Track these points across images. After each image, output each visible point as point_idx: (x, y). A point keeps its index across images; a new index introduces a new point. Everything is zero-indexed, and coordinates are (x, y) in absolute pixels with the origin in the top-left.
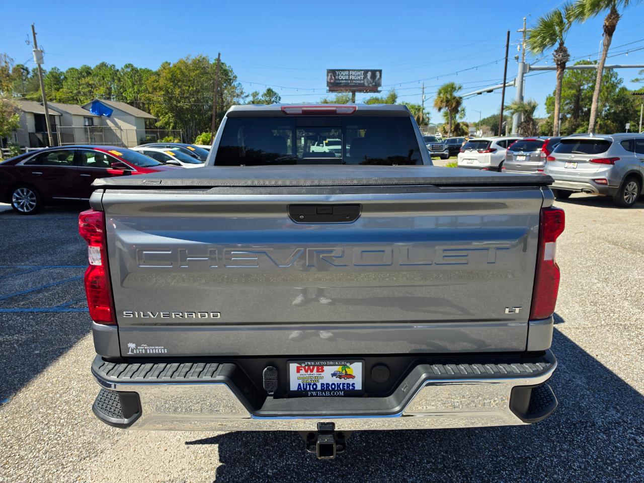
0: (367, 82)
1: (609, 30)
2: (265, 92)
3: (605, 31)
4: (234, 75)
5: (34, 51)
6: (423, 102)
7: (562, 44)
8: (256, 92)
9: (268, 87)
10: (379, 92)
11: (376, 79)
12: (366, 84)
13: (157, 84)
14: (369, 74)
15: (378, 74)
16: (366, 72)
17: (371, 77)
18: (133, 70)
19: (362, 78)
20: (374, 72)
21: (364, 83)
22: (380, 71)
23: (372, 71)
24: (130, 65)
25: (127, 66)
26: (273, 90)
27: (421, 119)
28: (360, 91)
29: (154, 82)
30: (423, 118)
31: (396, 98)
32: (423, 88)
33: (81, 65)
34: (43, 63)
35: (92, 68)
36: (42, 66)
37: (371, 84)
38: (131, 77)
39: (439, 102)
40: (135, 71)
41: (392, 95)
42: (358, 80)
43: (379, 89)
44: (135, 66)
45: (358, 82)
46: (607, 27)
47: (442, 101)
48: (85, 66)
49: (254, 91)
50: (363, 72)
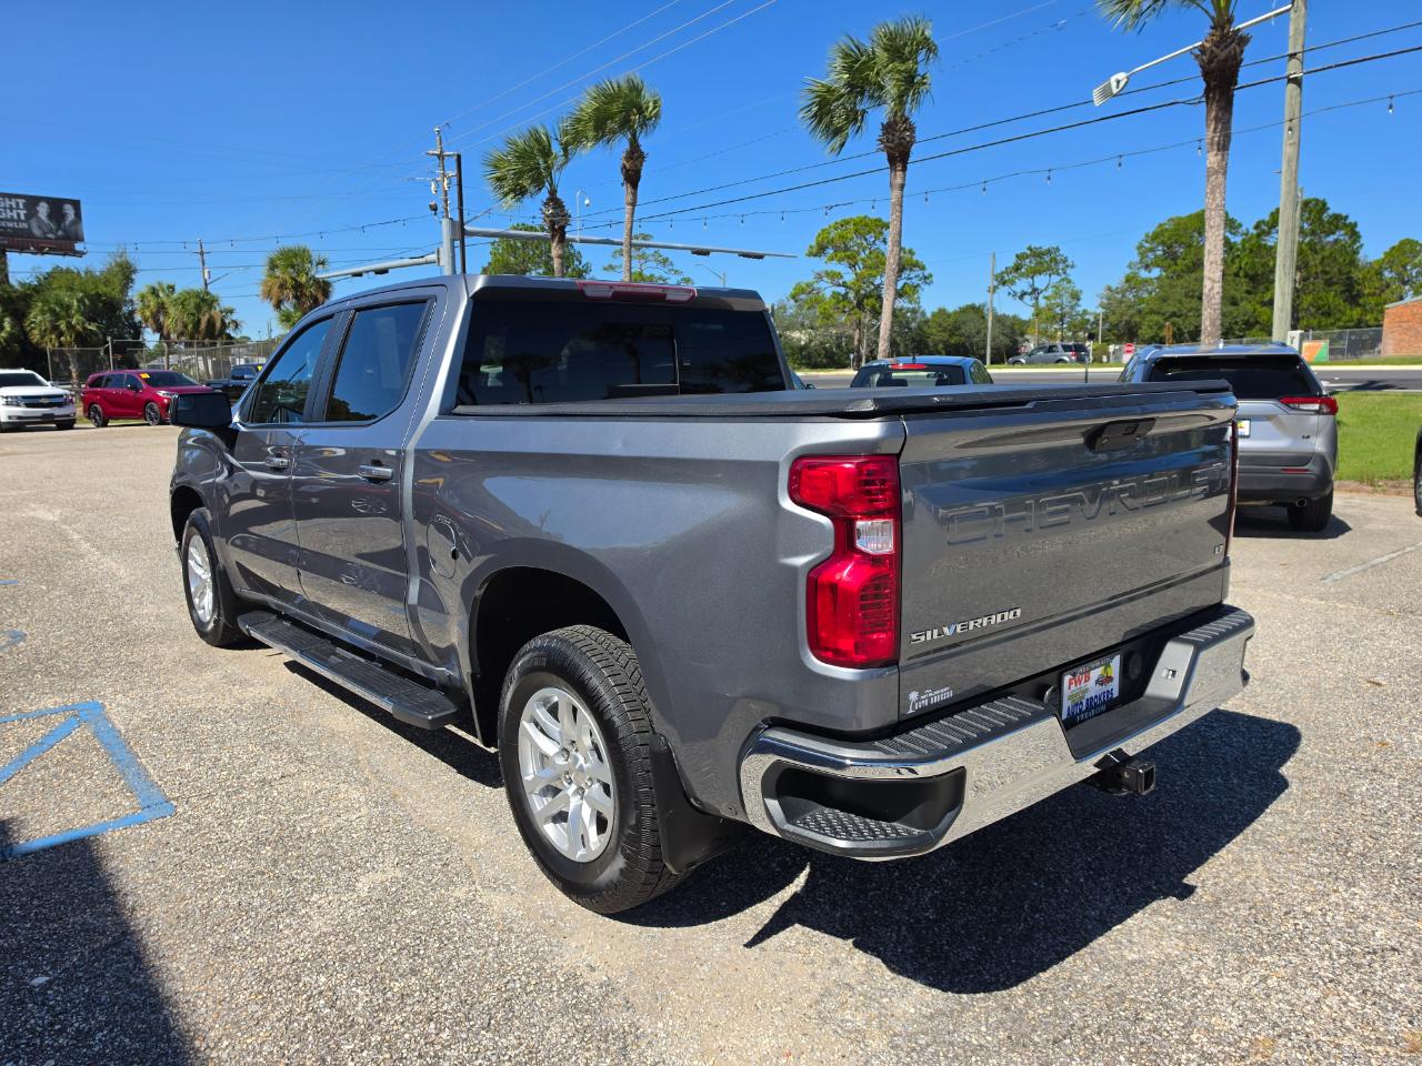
0: (39, 227)
1: (632, 178)
3: (626, 179)
6: (206, 285)
7: (553, 192)
10: (80, 254)
11: (67, 223)
12: (37, 232)
14: (43, 209)
15: (69, 210)
16: (32, 202)
17: (50, 216)
19: (23, 218)
20: (56, 206)
21: (29, 229)
22: (76, 204)
23: (48, 200)
27: (218, 324)
28: (22, 249)
30: (223, 323)
31: (135, 271)
32: (202, 253)
37: (51, 231)
39: (275, 289)
41: (120, 265)
42: (12, 220)
43: (78, 247)
45: (10, 225)
46: (628, 171)
47: (282, 286)
50: (21, 202)
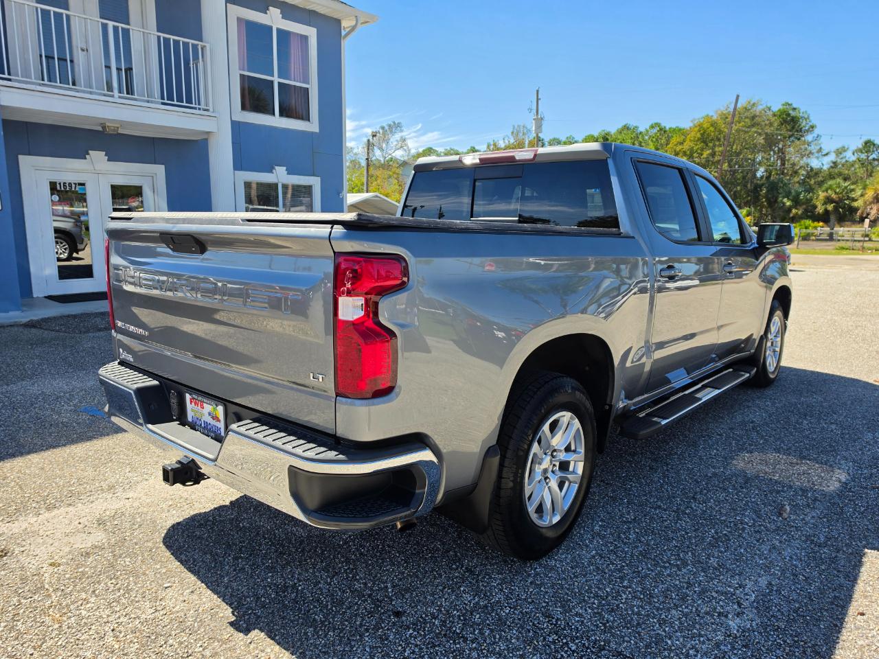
2: (860, 146)
4: (811, 124)
5: (534, 119)
8: (844, 147)
9: (865, 139)
13: (681, 147)
18: (661, 129)
24: (656, 124)
25: (652, 127)
26: (875, 142)
29: (676, 145)
33: (600, 130)
34: (541, 132)
35: (612, 133)
36: (540, 135)
38: (657, 140)
40: (663, 130)
44: (663, 125)
48: (604, 131)
49: (839, 146)
